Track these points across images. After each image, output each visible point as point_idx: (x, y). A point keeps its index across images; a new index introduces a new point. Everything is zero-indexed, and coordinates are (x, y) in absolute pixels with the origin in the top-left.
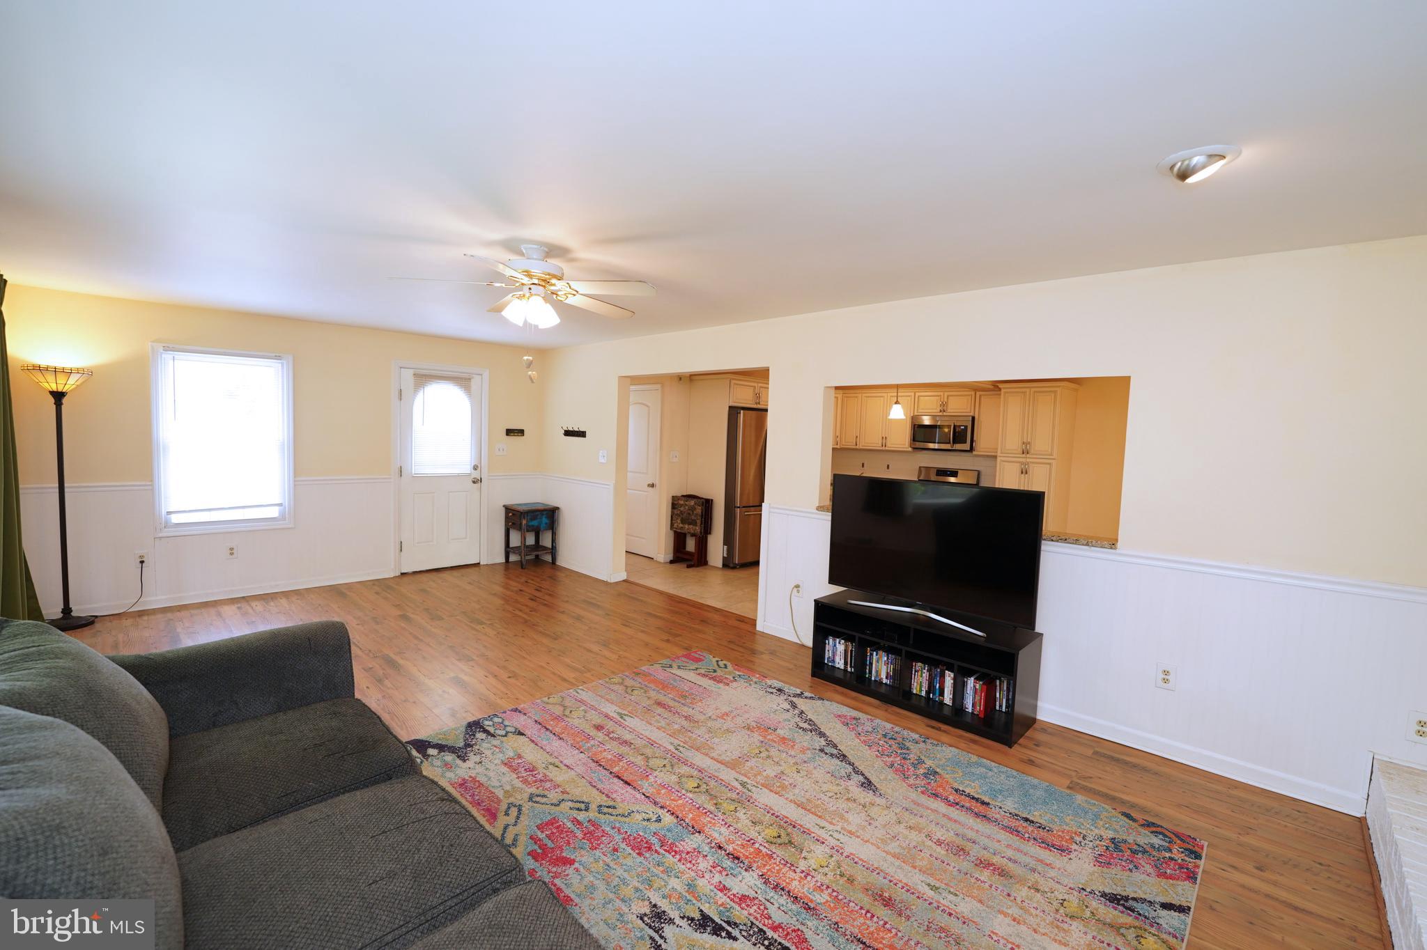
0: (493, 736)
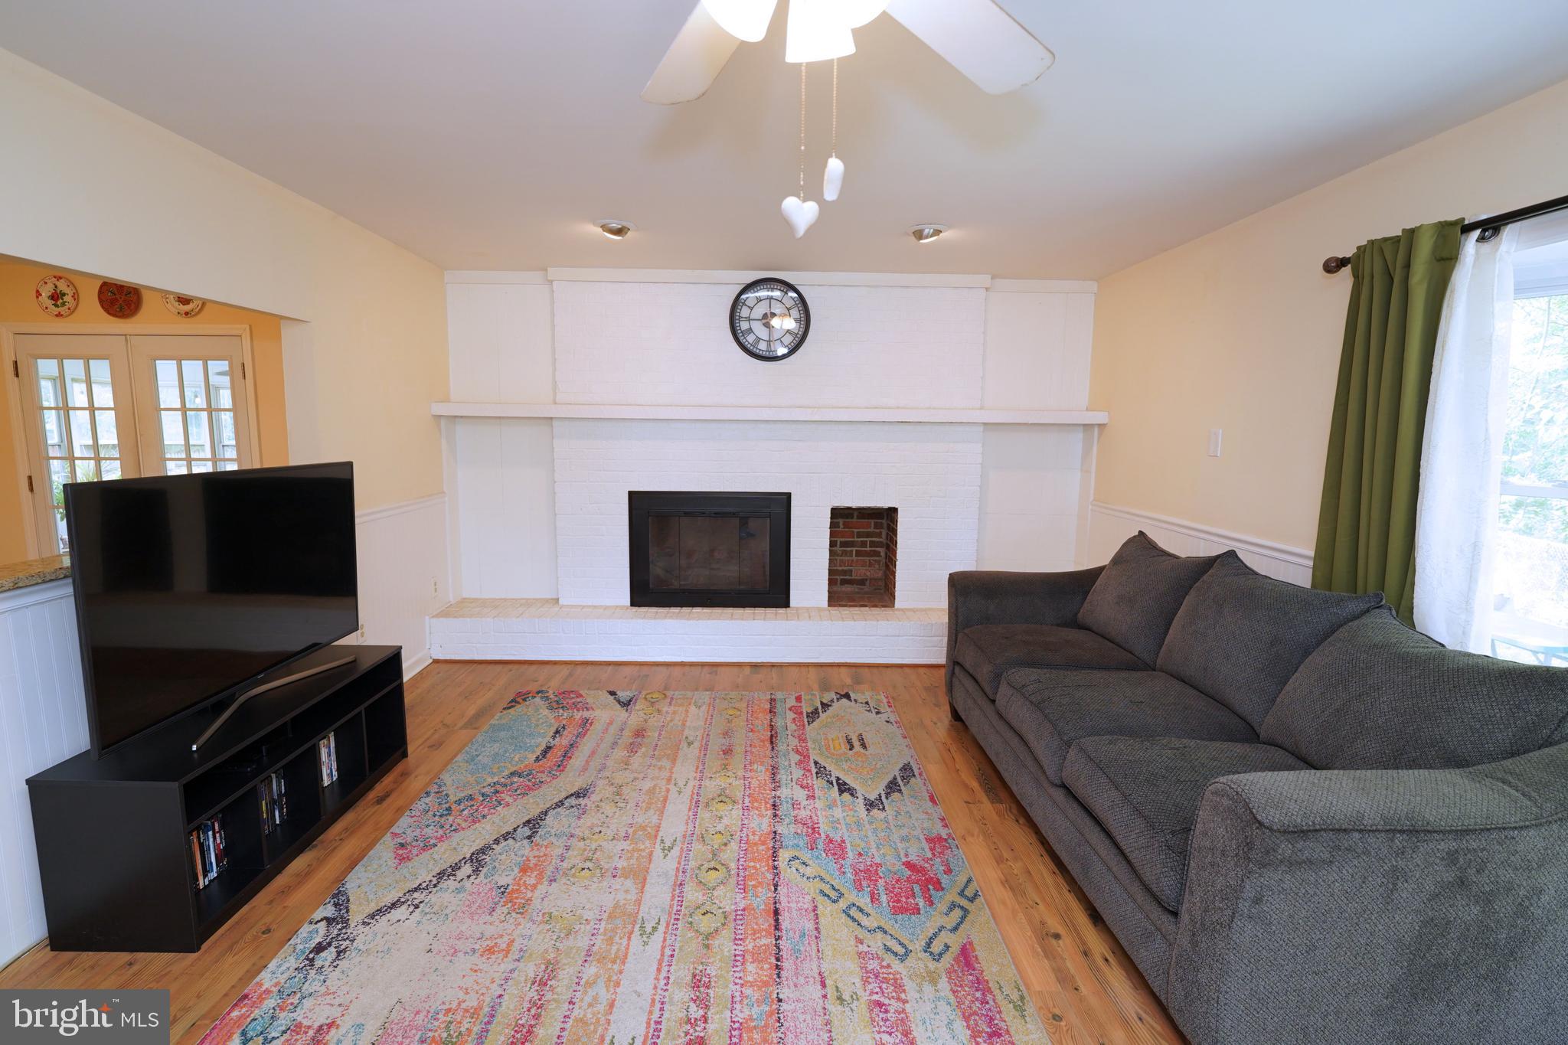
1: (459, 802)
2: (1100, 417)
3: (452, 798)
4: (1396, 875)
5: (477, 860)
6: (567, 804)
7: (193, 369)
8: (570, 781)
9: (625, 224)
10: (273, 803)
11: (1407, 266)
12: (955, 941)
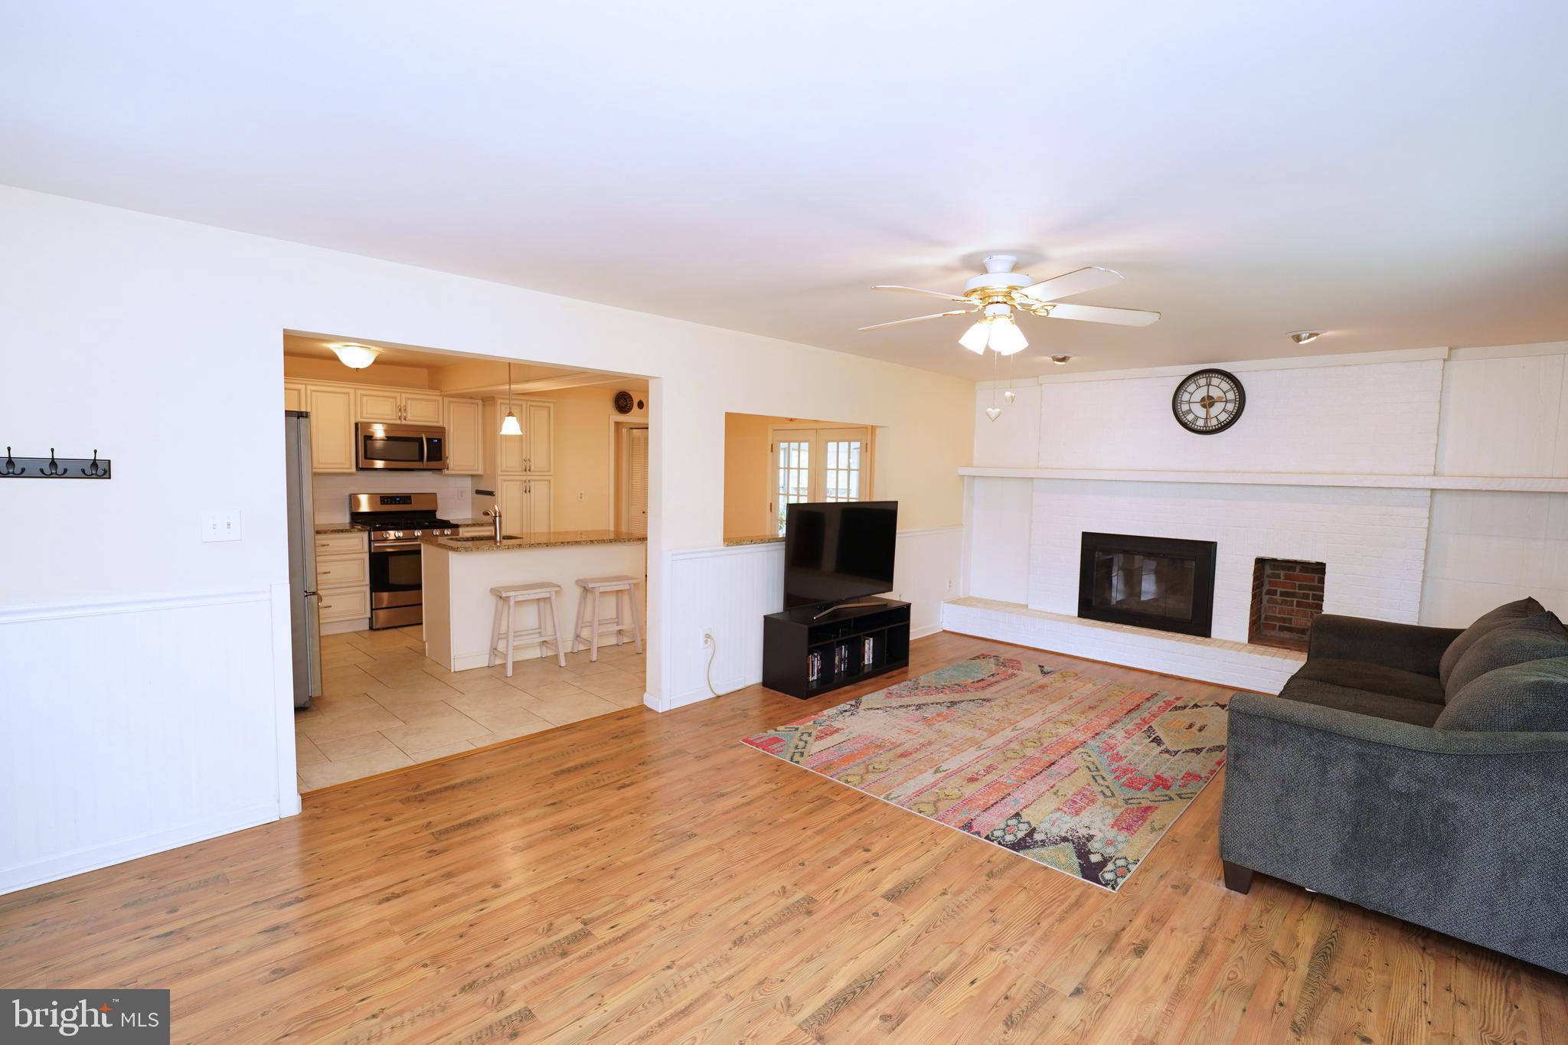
0: (1033, 831)
1: (923, 687)
3: (921, 685)
5: (919, 707)
6: (976, 701)
7: (844, 445)
8: (986, 694)
9: (1066, 355)
10: (841, 660)
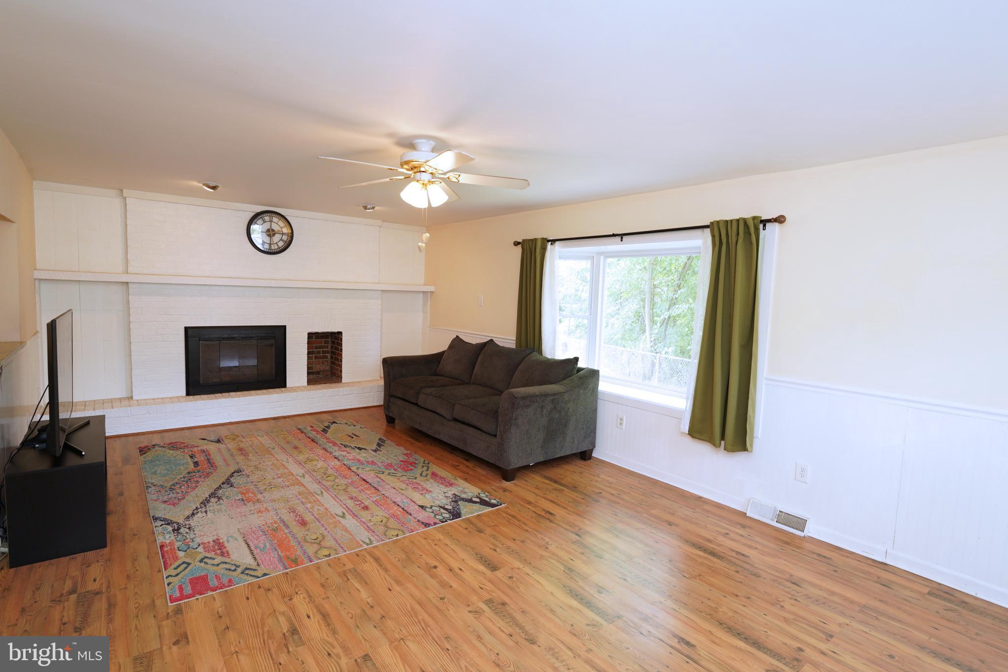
0: (441, 507)
2: (431, 288)
4: (542, 407)
9: (219, 184)
11: (535, 249)
12: (429, 472)
